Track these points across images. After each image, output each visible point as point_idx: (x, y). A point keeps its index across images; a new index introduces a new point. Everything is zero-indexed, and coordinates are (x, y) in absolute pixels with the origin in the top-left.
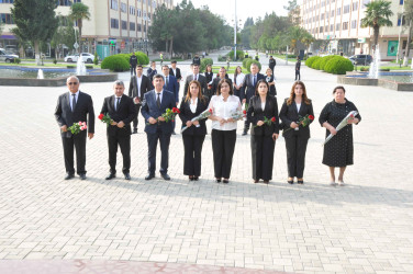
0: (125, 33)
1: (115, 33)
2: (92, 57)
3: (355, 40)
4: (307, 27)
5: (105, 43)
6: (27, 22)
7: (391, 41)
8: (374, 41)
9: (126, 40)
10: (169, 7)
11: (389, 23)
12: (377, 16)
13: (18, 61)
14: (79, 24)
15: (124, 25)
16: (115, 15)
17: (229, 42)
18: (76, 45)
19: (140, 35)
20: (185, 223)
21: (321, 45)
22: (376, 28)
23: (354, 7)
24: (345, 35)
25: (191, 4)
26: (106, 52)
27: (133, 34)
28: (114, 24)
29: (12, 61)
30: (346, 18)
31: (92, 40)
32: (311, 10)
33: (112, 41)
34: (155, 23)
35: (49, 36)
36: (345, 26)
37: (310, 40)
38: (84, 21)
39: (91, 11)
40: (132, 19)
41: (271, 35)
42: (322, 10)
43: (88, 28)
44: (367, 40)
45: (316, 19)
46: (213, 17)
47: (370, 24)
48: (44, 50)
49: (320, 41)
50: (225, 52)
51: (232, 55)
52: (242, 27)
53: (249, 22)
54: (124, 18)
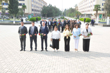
0: (35, 12)
1: (33, 12)
2: (27, 18)
3: (91, 14)
4: (80, 11)
5: (30, 15)
6: (11, 10)
7: (100, 15)
8: (96, 15)
9: (35, 14)
10: (46, 6)
11: (100, 10)
12: (97, 8)
13: (9, 19)
14: (24, 10)
16: (33, 8)
17: (61, 15)
18: (23, 15)
19: (39, 13)
20: (50, 63)
21: (83, 15)
22: (97, 11)
23: (91, 6)
24: (89, 13)
25: (51, 5)
26: (31, 17)
27: (37, 13)
28: (33, 10)
29: (8, 19)
30: (89, 9)
31: (27, 14)
32: (80, 7)
33: (32, 14)
34: (43, 10)
35: (17, 13)
36: (89, 11)
37: (80, 14)
39: (27, 7)
40: (37, 9)
41: (71, 13)
42: (83, 7)
43: (26, 11)
44: (94, 14)
45: (82, 9)
46: (57, 8)
47: (95, 10)
48: (16, 16)
50: (60, 17)
52: (64, 11)
53: (65, 10)
54: (35, 9)
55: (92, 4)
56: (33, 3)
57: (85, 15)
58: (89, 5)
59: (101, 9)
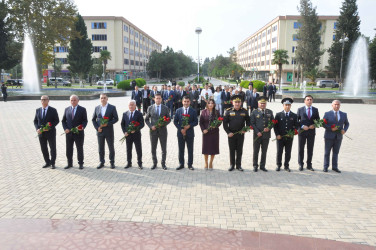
0: (132, 67)
1: (127, 67)
2: (113, 81)
3: (268, 72)
4: (241, 63)
5: (121, 73)
7: (289, 73)
8: (279, 72)
9: (133, 71)
10: (159, 51)
11: (287, 63)
12: (280, 57)
13: (70, 85)
14: (106, 62)
15: (132, 62)
16: (127, 57)
17: (195, 72)
18: (103, 75)
19: (142, 68)
21: (248, 74)
22: (280, 65)
23: (268, 52)
24: (262, 68)
25: (172, 50)
26: (121, 79)
27: (137, 68)
28: (126, 62)
29: (67, 85)
30: (263, 59)
31: (113, 71)
32: (243, 53)
33: (125, 72)
34: (150, 60)
35: (88, 70)
36: (263, 63)
37: (243, 71)
38: (108, 61)
39: (112, 55)
40: (137, 59)
41: (220, 68)
42: (249, 54)
43: (110, 65)
44: (275, 72)
45: (245, 59)
46: (185, 57)
47: (276, 63)
48: (85, 78)
49: (249, 72)
50: (192, 78)
51: (196, 80)
52: (203, 63)
53: (207, 60)
54: (132, 58)
55: (268, 47)
56: (126, 45)
57: (255, 73)
58: (263, 49)
59: (289, 60)
